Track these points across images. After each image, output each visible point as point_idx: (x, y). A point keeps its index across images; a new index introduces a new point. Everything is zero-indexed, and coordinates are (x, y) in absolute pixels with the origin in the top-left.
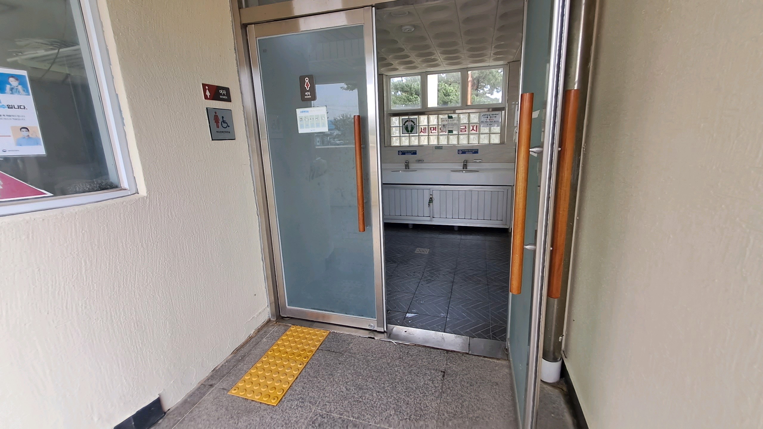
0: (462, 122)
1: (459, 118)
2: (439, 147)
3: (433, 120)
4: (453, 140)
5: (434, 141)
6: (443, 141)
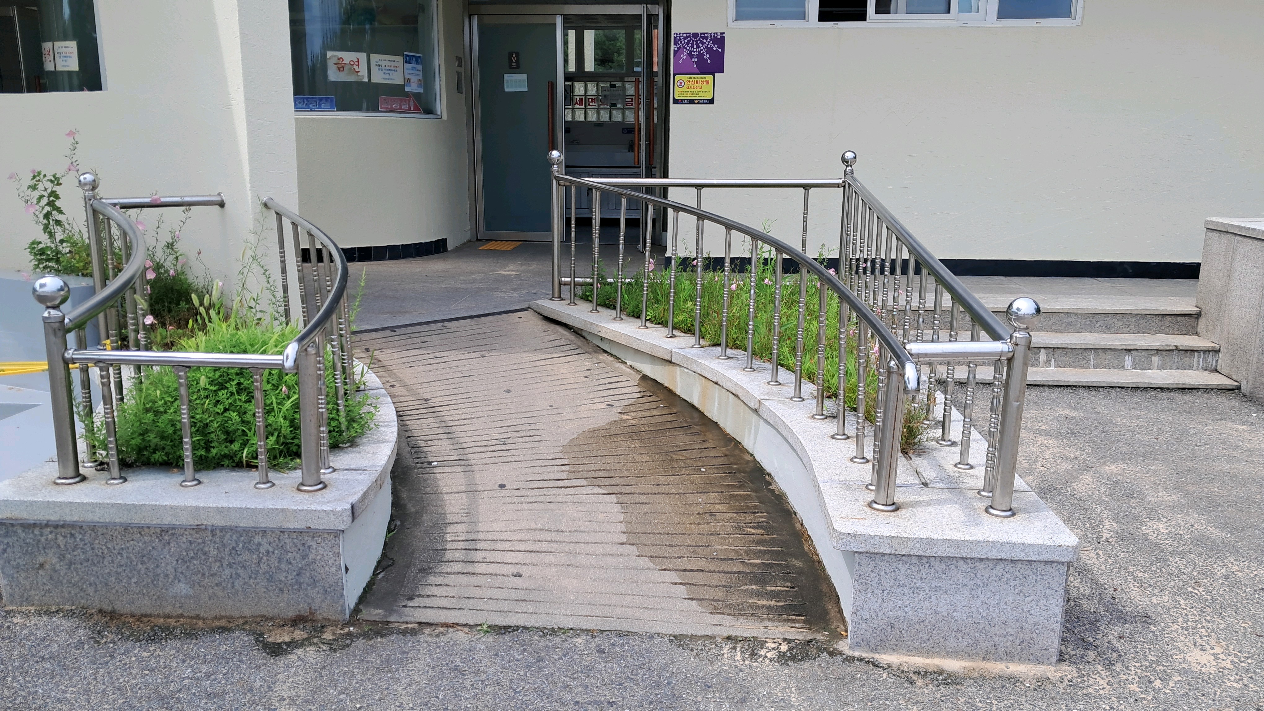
0: (628, 93)
1: (624, 88)
2: (599, 124)
3: (592, 88)
4: (617, 117)
5: (592, 117)
6: (605, 117)
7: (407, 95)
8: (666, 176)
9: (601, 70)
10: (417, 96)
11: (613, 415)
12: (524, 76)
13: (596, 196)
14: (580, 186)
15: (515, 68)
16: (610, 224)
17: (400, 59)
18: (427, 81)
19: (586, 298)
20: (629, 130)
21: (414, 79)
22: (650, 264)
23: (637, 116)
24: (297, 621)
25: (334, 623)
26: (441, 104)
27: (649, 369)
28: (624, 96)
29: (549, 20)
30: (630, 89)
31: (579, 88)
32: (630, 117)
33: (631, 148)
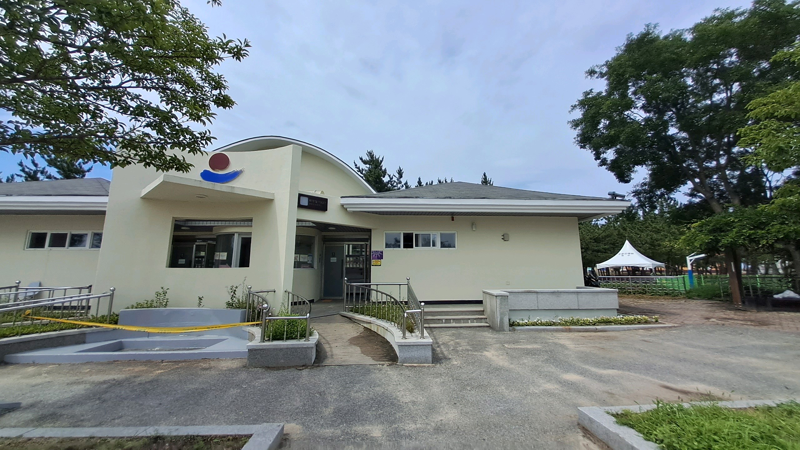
1: (360, 259)
2: (353, 268)
3: (351, 259)
4: (358, 266)
5: (351, 266)
6: (355, 266)
7: (308, 264)
8: (370, 283)
9: (353, 254)
10: (310, 264)
11: (358, 334)
12: (336, 258)
13: (355, 288)
14: (351, 285)
15: (334, 256)
16: (357, 294)
17: (307, 256)
18: (313, 261)
19: (351, 311)
20: (361, 269)
21: (310, 260)
22: (366, 302)
23: (363, 266)
24: (303, 366)
25: (310, 366)
26: (315, 266)
27: (366, 325)
28: (360, 261)
29: (343, 245)
30: (361, 259)
31: (348, 259)
32: (361, 266)
33: (361, 274)
